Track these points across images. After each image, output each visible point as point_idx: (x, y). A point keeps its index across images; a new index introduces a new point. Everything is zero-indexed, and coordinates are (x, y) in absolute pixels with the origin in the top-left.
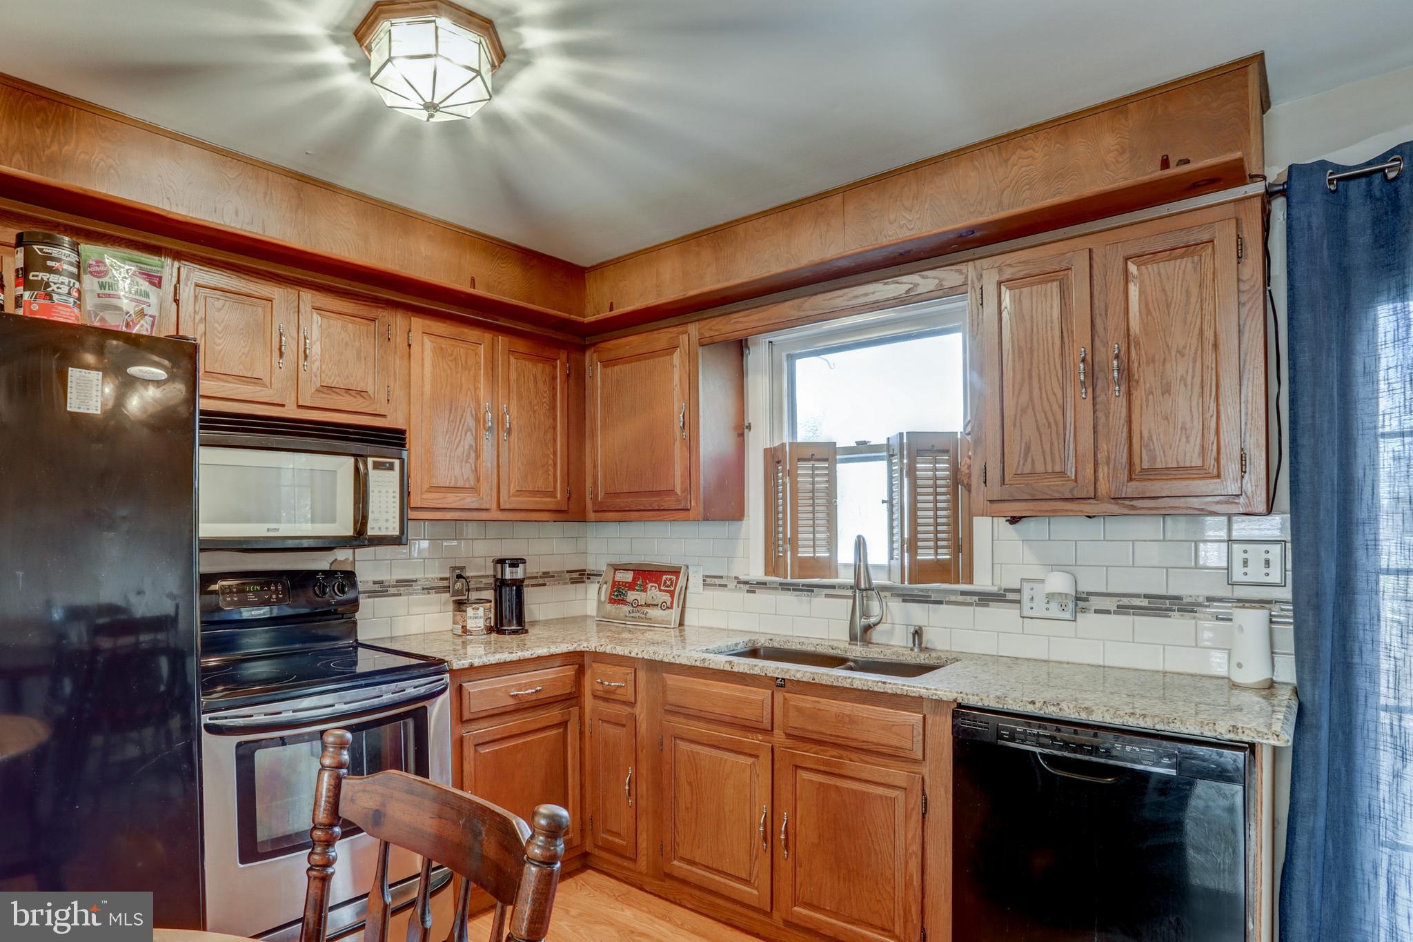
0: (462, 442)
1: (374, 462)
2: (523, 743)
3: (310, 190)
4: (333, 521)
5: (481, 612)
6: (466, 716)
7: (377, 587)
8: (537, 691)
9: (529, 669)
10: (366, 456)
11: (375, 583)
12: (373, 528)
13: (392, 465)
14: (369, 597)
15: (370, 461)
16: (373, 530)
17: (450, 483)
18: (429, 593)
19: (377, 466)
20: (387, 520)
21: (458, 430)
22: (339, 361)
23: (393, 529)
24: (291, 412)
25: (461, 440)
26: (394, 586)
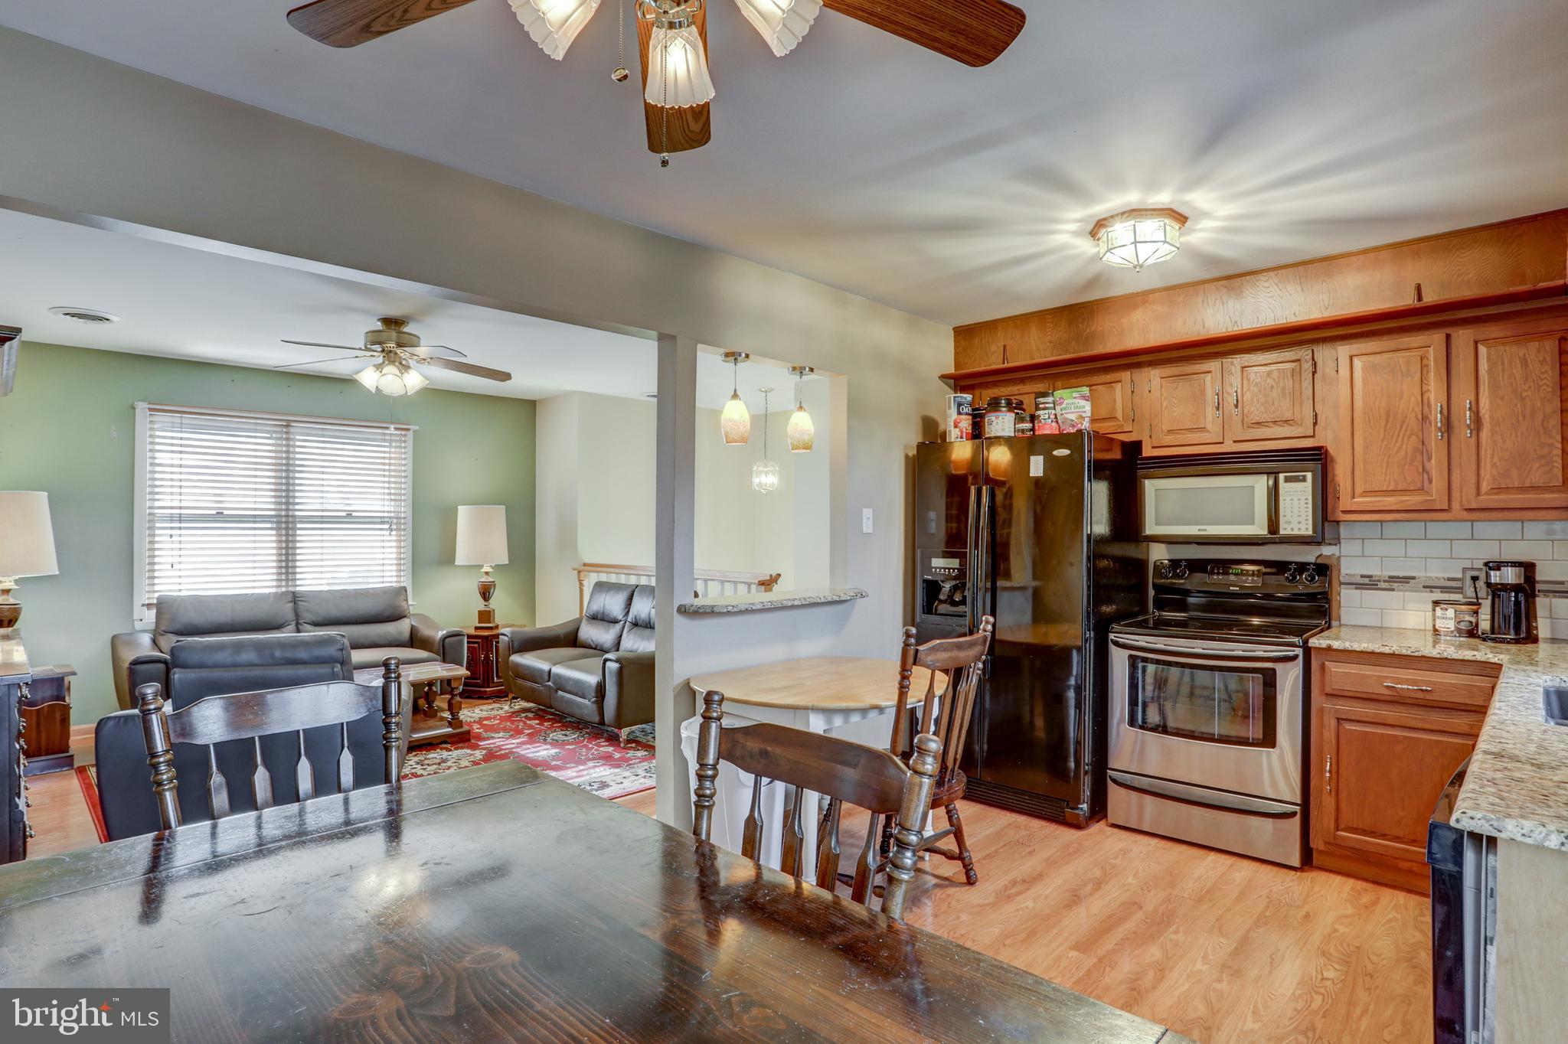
0: (1404, 447)
1: (1286, 477)
2: (1405, 737)
3: (1237, 282)
4: (1253, 523)
5: (1451, 612)
6: (1328, 690)
7: (1366, 581)
8: (1422, 690)
9: (1419, 667)
10: (1278, 473)
11: (1362, 576)
12: (1285, 529)
13: (1304, 477)
14: (1356, 588)
15: (1282, 476)
16: (1285, 530)
17: (1388, 487)
18: (1431, 592)
19: (1287, 480)
20: (1299, 523)
21: (1399, 436)
22: (1266, 402)
23: (1306, 528)
24: (1229, 447)
25: (1402, 445)
26: (1385, 581)
